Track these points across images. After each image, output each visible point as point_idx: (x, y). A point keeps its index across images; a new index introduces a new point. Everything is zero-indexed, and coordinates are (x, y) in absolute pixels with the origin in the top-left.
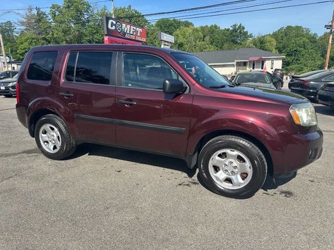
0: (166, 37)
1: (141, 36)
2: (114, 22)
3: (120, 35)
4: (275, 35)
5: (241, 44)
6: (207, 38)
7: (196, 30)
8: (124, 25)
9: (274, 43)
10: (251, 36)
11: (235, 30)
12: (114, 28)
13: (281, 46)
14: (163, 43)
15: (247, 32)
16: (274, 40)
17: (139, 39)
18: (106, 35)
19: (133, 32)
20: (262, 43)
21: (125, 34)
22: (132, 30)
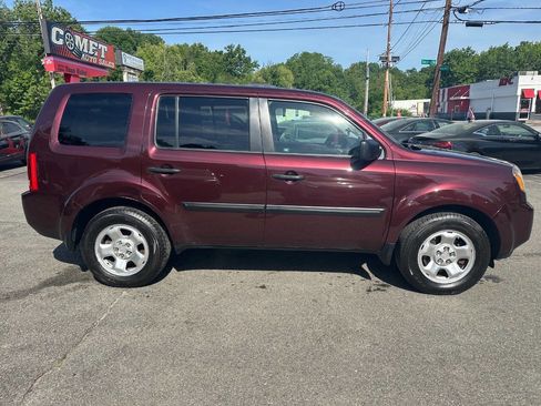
0: (129, 60)
1: (106, 59)
2: (62, 32)
3: (72, 56)
4: (289, 64)
5: (244, 76)
6: (191, 65)
7: (171, 50)
8: (78, 38)
9: (292, 77)
10: (256, 65)
11: (231, 55)
12: (61, 42)
13: (299, 81)
14: (126, 70)
15: (249, 59)
16: (290, 72)
17: (103, 63)
18: (49, 55)
19: (94, 51)
20: (274, 76)
21: (80, 53)
22: (92, 48)
